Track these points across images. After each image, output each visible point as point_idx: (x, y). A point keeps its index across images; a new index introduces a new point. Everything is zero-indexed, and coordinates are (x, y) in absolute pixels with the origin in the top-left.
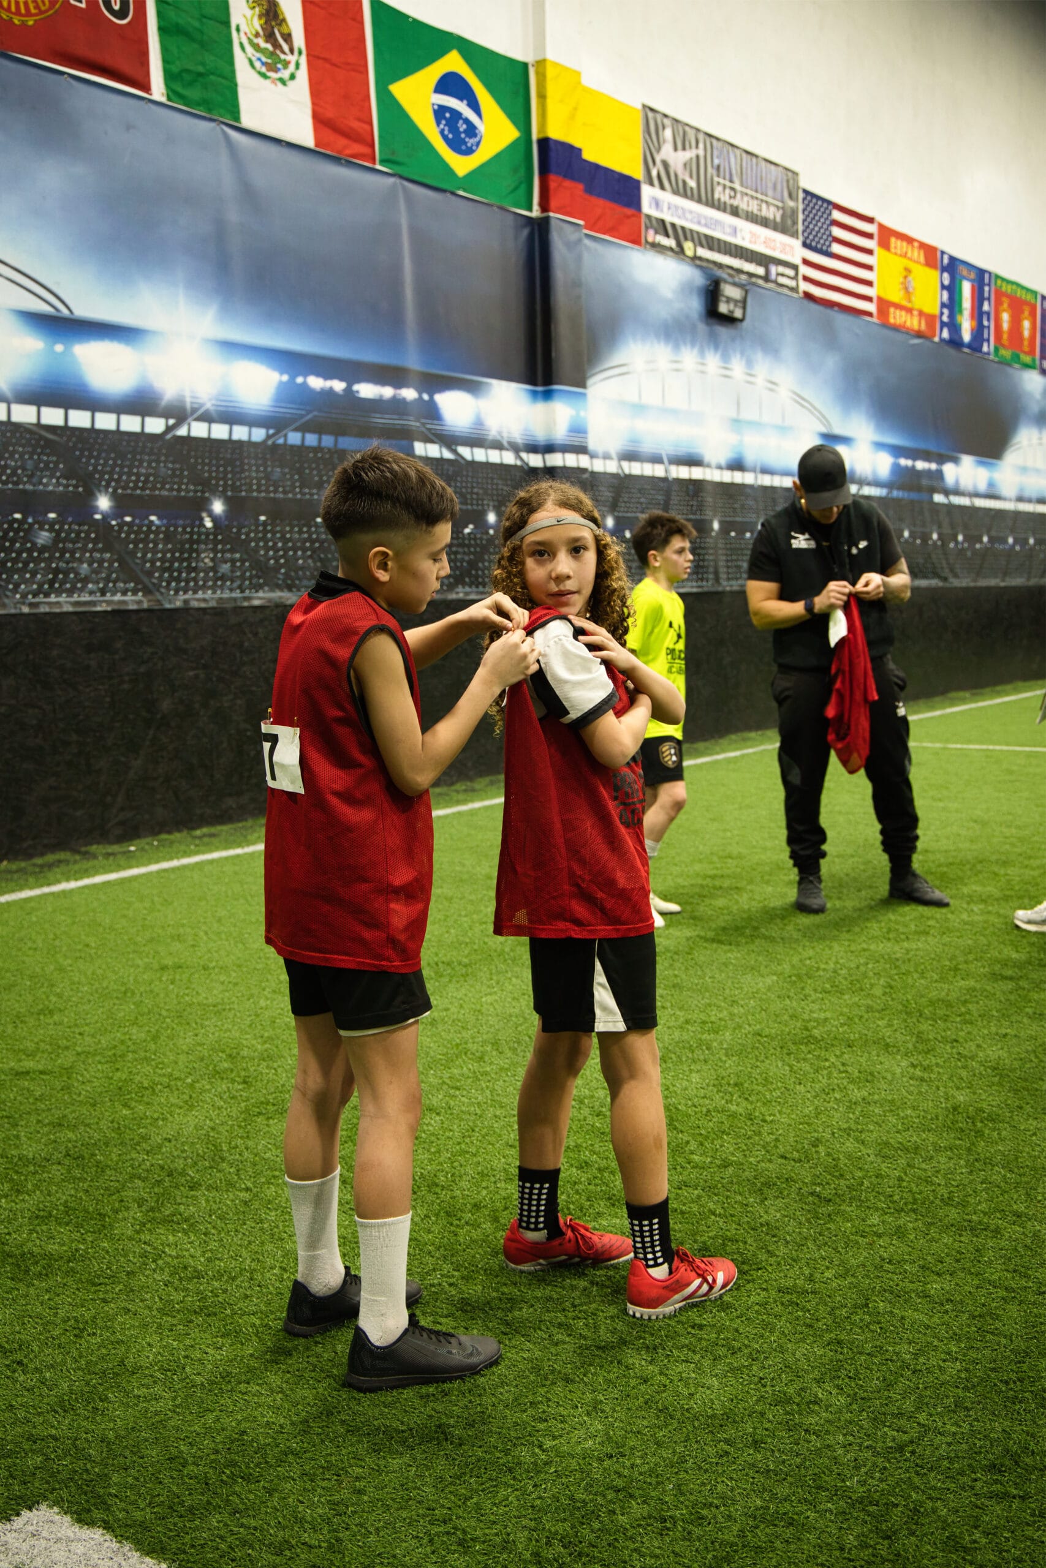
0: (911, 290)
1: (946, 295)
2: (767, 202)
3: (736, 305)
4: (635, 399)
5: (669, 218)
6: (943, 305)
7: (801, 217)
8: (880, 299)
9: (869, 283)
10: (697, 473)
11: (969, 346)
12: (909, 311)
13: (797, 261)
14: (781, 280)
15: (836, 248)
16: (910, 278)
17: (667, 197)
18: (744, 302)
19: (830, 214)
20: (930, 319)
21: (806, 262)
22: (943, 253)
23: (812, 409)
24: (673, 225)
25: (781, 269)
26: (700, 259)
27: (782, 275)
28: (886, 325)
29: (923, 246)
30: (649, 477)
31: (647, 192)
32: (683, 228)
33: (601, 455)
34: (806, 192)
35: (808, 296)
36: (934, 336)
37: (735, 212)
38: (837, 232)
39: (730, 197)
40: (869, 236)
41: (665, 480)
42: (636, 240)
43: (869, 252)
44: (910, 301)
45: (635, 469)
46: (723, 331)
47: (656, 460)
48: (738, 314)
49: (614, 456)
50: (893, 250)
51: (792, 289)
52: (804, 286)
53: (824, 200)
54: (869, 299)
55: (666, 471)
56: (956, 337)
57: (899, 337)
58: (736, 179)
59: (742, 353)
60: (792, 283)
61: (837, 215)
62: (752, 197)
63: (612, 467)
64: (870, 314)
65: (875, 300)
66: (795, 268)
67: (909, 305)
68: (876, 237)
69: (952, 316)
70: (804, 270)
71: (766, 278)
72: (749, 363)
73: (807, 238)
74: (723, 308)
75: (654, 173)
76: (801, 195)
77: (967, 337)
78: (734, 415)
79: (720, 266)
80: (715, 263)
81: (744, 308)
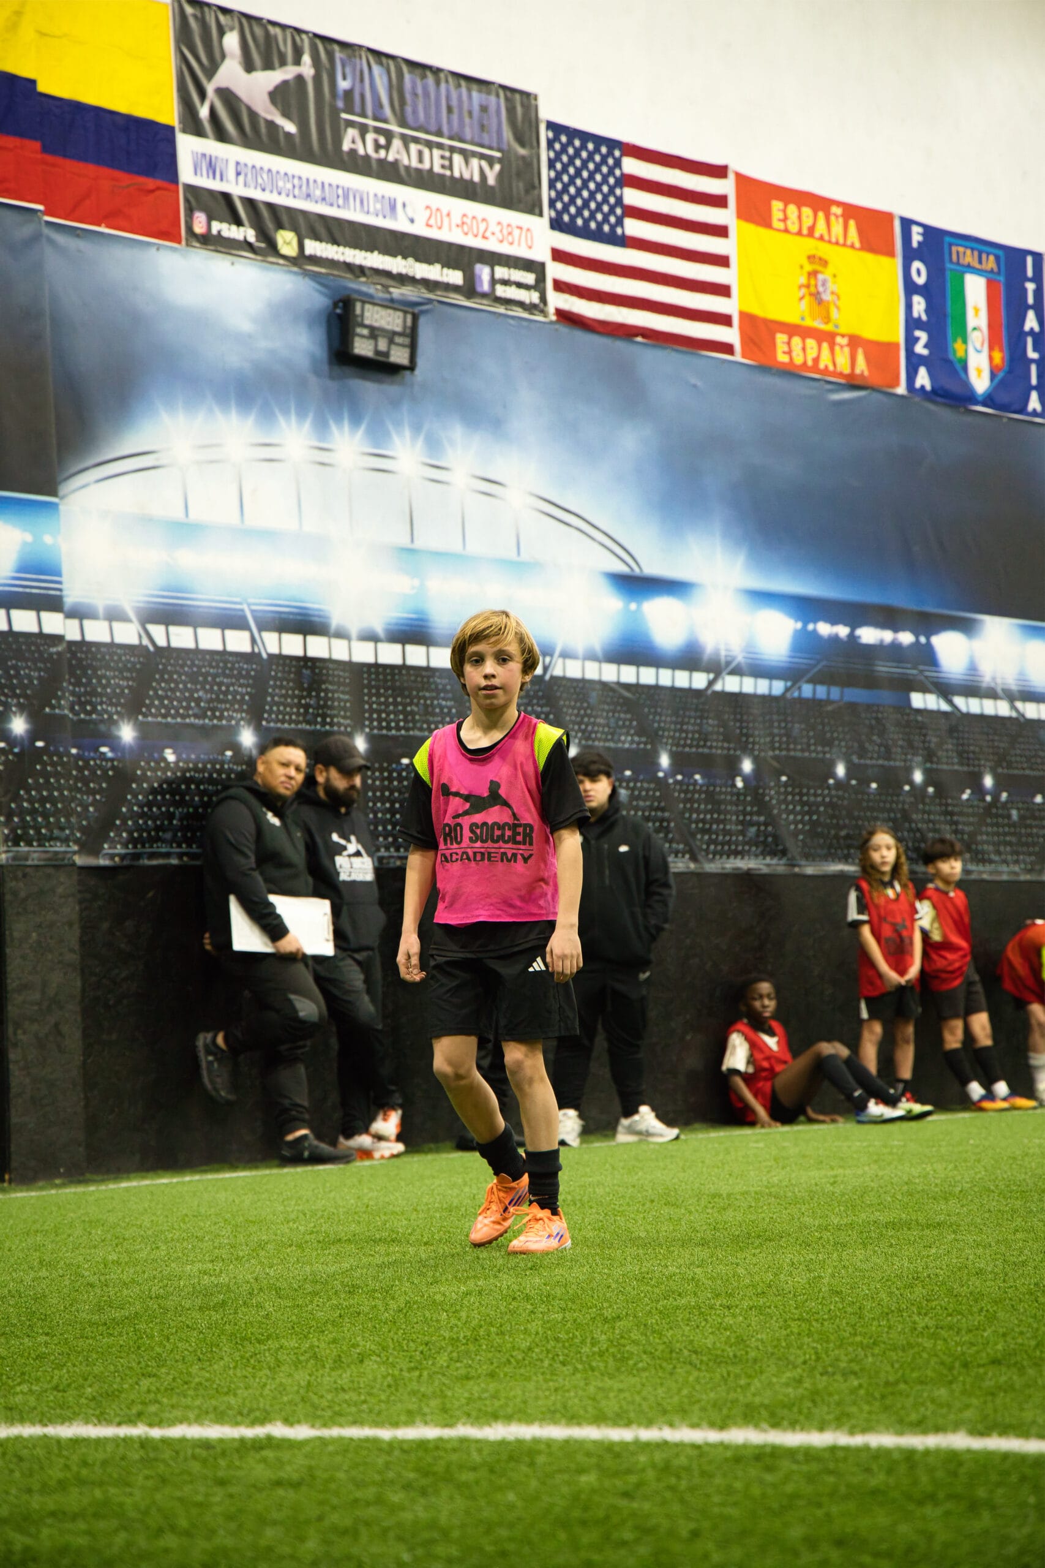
0: (826, 297)
1: (919, 305)
2: (463, 152)
3: (391, 342)
4: (178, 514)
5: (237, 189)
6: (912, 324)
7: (545, 174)
8: (745, 317)
9: (723, 290)
10: (317, 647)
11: (989, 400)
12: (828, 338)
13: (542, 254)
14: (501, 291)
15: (633, 227)
16: (826, 274)
17: (232, 154)
18: (412, 335)
19: (618, 163)
20: (880, 352)
21: (559, 256)
22: (907, 223)
23: (588, 528)
24: (250, 203)
25: (501, 272)
26: (314, 260)
27: (506, 283)
28: (769, 368)
29: (851, 211)
30: (213, 653)
31: (187, 146)
32: (271, 206)
33: (101, 612)
34: (555, 128)
35: (565, 316)
36: (897, 383)
37: (390, 172)
38: (633, 197)
39: (378, 147)
40: (719, 201)
41: (251, 657)
42: (168, 233)
43: (720, 231)
44: (827, 319)
45: (182, 637)
46: (369, 389)
47: (230, 621)
48: (399, 356)
49: (132, 615)
50: (777, 224)
51: (531, 308)
52: (557, 300)
53: (599, 140)
54: (724, 320)
55: (253, 641)
56: (954, 388)
57: (800, 388)
58: (387, 111)
59: (417, 428)
60: (534, 297)
61: (631, 166)
62: (430, 145)
63: (127, 634)
64: (728, 348)
65: (736, 321)
66: (536, 268)
67: (829, 327)
68: (732, 201)
69: (938, 343)
70: (556, 271)
71: (469, 289)
72: (433, 445)
73: (559, 214)
74: (362, 347)
75: (204, 112)
76: (544, 134)
77: (980, 382)
78: (405, 541)
79: (360, 271)
80: (349, 267)
81: (413, 347)
